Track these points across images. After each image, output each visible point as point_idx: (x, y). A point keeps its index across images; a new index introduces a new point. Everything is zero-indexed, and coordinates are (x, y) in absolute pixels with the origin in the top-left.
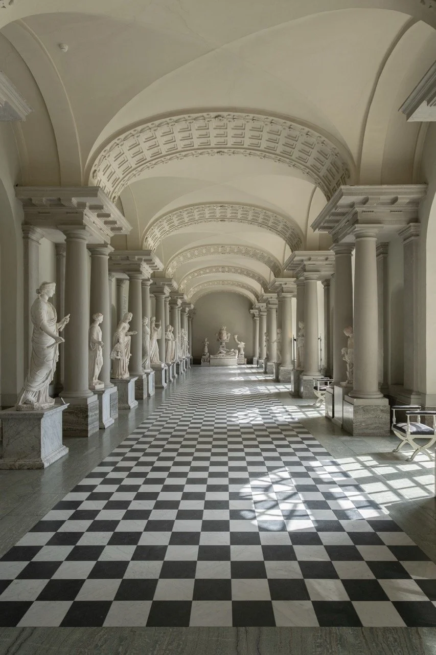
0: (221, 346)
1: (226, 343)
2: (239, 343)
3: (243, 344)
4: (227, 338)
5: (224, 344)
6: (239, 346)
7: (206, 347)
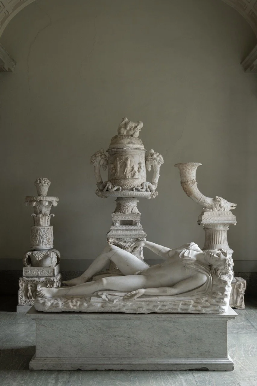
0: (119, 217)
1: (143, 203)
2: (209, 201)
3: (227, 205)
4: (150, 176)
5: (132, 207)
6: (208, 218)
7: (45, 221)
